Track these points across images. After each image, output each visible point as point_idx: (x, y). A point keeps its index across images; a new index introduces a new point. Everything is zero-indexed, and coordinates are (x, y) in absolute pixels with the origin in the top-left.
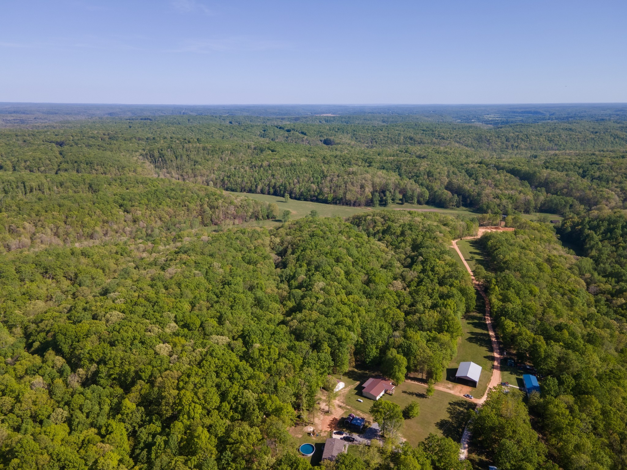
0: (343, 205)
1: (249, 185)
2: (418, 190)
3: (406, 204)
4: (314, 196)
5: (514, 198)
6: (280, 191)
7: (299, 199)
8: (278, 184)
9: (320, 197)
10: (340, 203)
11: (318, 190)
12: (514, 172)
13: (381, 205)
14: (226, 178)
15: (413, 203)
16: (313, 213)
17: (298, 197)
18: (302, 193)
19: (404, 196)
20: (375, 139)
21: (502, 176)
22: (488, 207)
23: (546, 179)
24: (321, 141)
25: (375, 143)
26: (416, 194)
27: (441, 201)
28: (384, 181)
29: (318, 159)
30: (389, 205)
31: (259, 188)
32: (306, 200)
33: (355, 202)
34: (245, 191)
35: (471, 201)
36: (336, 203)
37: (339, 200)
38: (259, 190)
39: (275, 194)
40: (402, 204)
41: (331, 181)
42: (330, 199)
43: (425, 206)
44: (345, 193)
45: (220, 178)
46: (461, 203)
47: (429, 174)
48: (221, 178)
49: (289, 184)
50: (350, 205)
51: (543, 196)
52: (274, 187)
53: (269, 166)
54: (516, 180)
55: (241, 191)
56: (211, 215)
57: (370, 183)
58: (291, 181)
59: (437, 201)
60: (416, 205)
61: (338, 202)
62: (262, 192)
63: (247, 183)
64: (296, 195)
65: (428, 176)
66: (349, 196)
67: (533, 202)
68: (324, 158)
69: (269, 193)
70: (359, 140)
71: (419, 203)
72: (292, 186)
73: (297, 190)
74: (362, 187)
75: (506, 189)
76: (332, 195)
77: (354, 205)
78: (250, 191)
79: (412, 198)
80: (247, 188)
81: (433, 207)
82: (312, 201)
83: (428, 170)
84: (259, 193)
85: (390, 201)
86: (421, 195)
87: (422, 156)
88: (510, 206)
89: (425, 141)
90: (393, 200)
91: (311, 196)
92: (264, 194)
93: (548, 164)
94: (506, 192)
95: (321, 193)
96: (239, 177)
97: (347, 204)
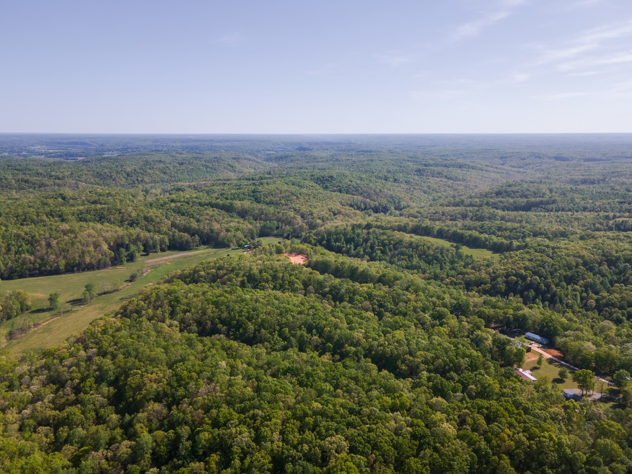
0: (83, 270)
3: (150, 254)
4: (35, 269)
9: (46, 268)
10: (78, 270)
11: (39, 260)
13: (128, 261)
15: (156, 252)
18: (11, 268)
22: (228, 241)
26: (157, 242)
28: (115, 235)
30: (138, 258)
33: (99, 264)
35: (208, 238)
36: (73, 271)
37: (75, 266)
40: (147, 255)
41: (49, 245)
42: (62, 267)
44: (82, 257)
47: (147, 219)
50: (94, 269)
54: (225, 213)
59: (178, 245)
60: (160, 253)
61: (75, 269)
66: (88, 259)
71: (163, 250)
76: (63, 262)
77: (98, 268)
79: (154, 247)
83: (141, 215)
86: (162, 242)
91: (29, 270)
95: (45, 263)
97: (89, 269)
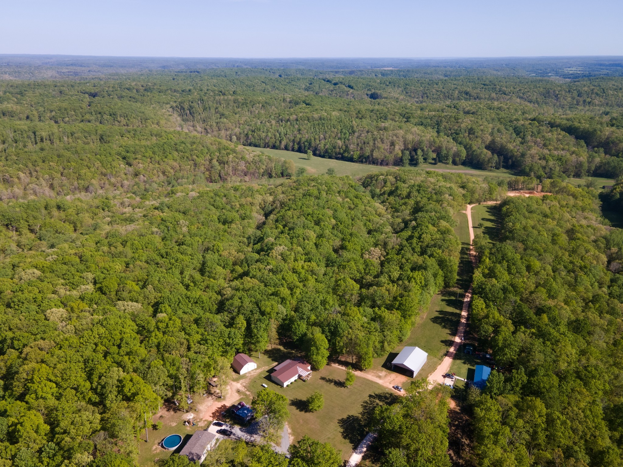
0: (370, 163)
1: (273, 140)
2: (454, 147)
3: (439, 164)
4: (340, 153)
5: (564, 159)
6: (305, 147)
7: (323, 157)
8: (303, 140)
9: (346, 155)
10: (366, 162)
11: (344, 147)
12: (570, 130)
13: (410, 164)
14: (250, 133)
15: (447, 164)
16: (330, 172)
17: (322, 154)
18: (326, 149)
19: (438, 155)
20: (426, 93)
21: (554, 135)
22: (531, 170)
23: (608, 138)
24: (368, 95)
25: (426, 98)
26: (451, 153)
27: (479, 161)
28: (417, 139)
29: (351, 113)
30: (420, 165)
31: (283, 143)
32: (330, 157)
33: (382, 161)
34: (268, 147)
35: (513, 162)
36: (362, 162)
37: (365, 158)
38: (283, 146)
39: (300, 150)
40: (435, 164)
41: (359, 137)
42: (355, 157)
43: (461, 166)
44: (372, 151)
45: (244, 132)
46: (502, 164)
47: (471, 131)
48: (246, 132)
49: (315, 139)
50: (377, 164)
51: (600, 158)
52: (299, 143)
53: (297, 120)
54: (571, 140)
55: (265, 147)
56: (220, 171)
57: (402, 140)
58: (317, 137)
59: (475, 162)
60: (450, 166)
61: (364, 160)
62: (286, 148)
63: (271, 138)
64: (320, 153)
65: (469, 133)
66: (376, 154)
67: (586, 165)
68: (359, 112)
69: (293, 150)
70: (409, 94)
71: (454, 163)
72: (318, 142)
73: (322, 146)
74: (393, 144)
75: (556, 149)
76: (358, 152)
77: (381, 164)
78: (274, 147)
79: (447, 157)
80: (271, 144)
81: (469, 168)
82: (337, 158)
83: (469, 127)
84: (283, 149)
85: (421, 160)
86: (457, 154)
87: (471, 112)
88: (558, 169)
89: (482, 95)
90: (425, 159)
91: (336, 154)
92: (288, 150)
93: (614, 122)
94: (556, 153)
95: (347, 150)
96: (263, 132)
97: (374, 163)
